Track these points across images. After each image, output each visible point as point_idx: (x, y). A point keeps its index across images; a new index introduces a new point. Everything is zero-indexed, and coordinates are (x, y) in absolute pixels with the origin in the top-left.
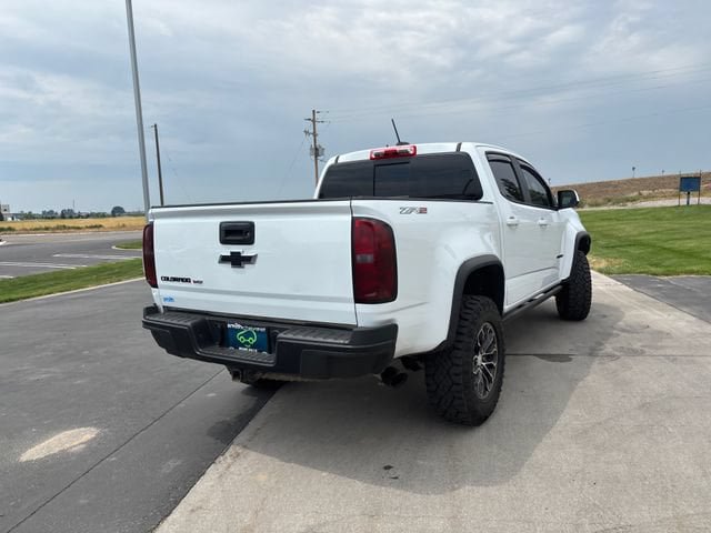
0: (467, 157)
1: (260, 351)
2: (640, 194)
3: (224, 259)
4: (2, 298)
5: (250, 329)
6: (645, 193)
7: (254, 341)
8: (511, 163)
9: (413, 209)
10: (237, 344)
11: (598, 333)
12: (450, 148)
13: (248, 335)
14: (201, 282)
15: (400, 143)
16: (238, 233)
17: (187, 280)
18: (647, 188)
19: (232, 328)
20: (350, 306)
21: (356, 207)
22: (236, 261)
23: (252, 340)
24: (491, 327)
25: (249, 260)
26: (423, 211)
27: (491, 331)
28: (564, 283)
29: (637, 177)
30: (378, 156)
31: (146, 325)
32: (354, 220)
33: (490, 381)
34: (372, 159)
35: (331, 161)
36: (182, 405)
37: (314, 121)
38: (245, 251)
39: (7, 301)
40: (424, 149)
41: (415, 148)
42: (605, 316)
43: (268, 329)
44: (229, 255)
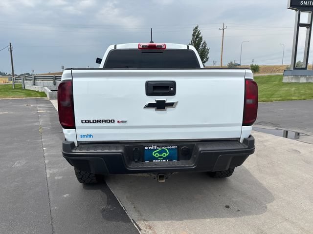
1: (171, 160)
3: (150, 106)
5: (163, 148)
7: (166, 155)
10: (152, 159)
12: (184, 47)
14: (126, 122)
17: (111, 121)
19: (149, 149)
22: (161, 106)
23: (165, 155)
25: (171, 105)
32: (246, 80)
34: (139, 48)
35: (112, 47)
38: (168, 99)
40: (170, 46)
41: (165, 45)
43: (179, 146)
44: (155, 102)
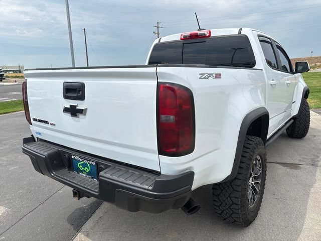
0: (246, 38)
1: (92, 178)
2: (316, 65)
3: (66, 110)
4: (2, 111)
5: (85, 161)
6: (318, 64)
7: (88, 170)
8: (271, 43)
9: (209, 75)
10: (79, 171)
11: (314, 148)
12: (234, 32)
13: (84, 165)
15: (200, 29)
16: (74, 91)
17: (46, 122)
18: (318, 62)
19: (74, 159)
20: (155, 156)
21: (161, 73)
22: (73, 111)
24: (259, 158)
25: (81, 112)
26: (218, 76)
27: (259, 160)
28: (294, 118)
29: (313, 56)
30: (185, 38)
31: (25, 152)
32: (159, 85)
33: (256, 194)
34: (181, 39)
35: (157, 41)
36: (60, 192)
37: (158, 27)
38: (80, 105)
39: (4, 113)
40: (215, 33)
41: (210, 32)
42: (315, 136)
43: (97, 164)
44: (69, 107)
